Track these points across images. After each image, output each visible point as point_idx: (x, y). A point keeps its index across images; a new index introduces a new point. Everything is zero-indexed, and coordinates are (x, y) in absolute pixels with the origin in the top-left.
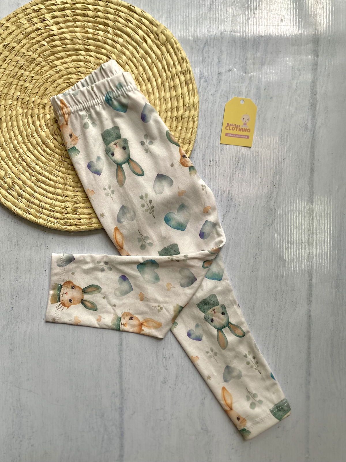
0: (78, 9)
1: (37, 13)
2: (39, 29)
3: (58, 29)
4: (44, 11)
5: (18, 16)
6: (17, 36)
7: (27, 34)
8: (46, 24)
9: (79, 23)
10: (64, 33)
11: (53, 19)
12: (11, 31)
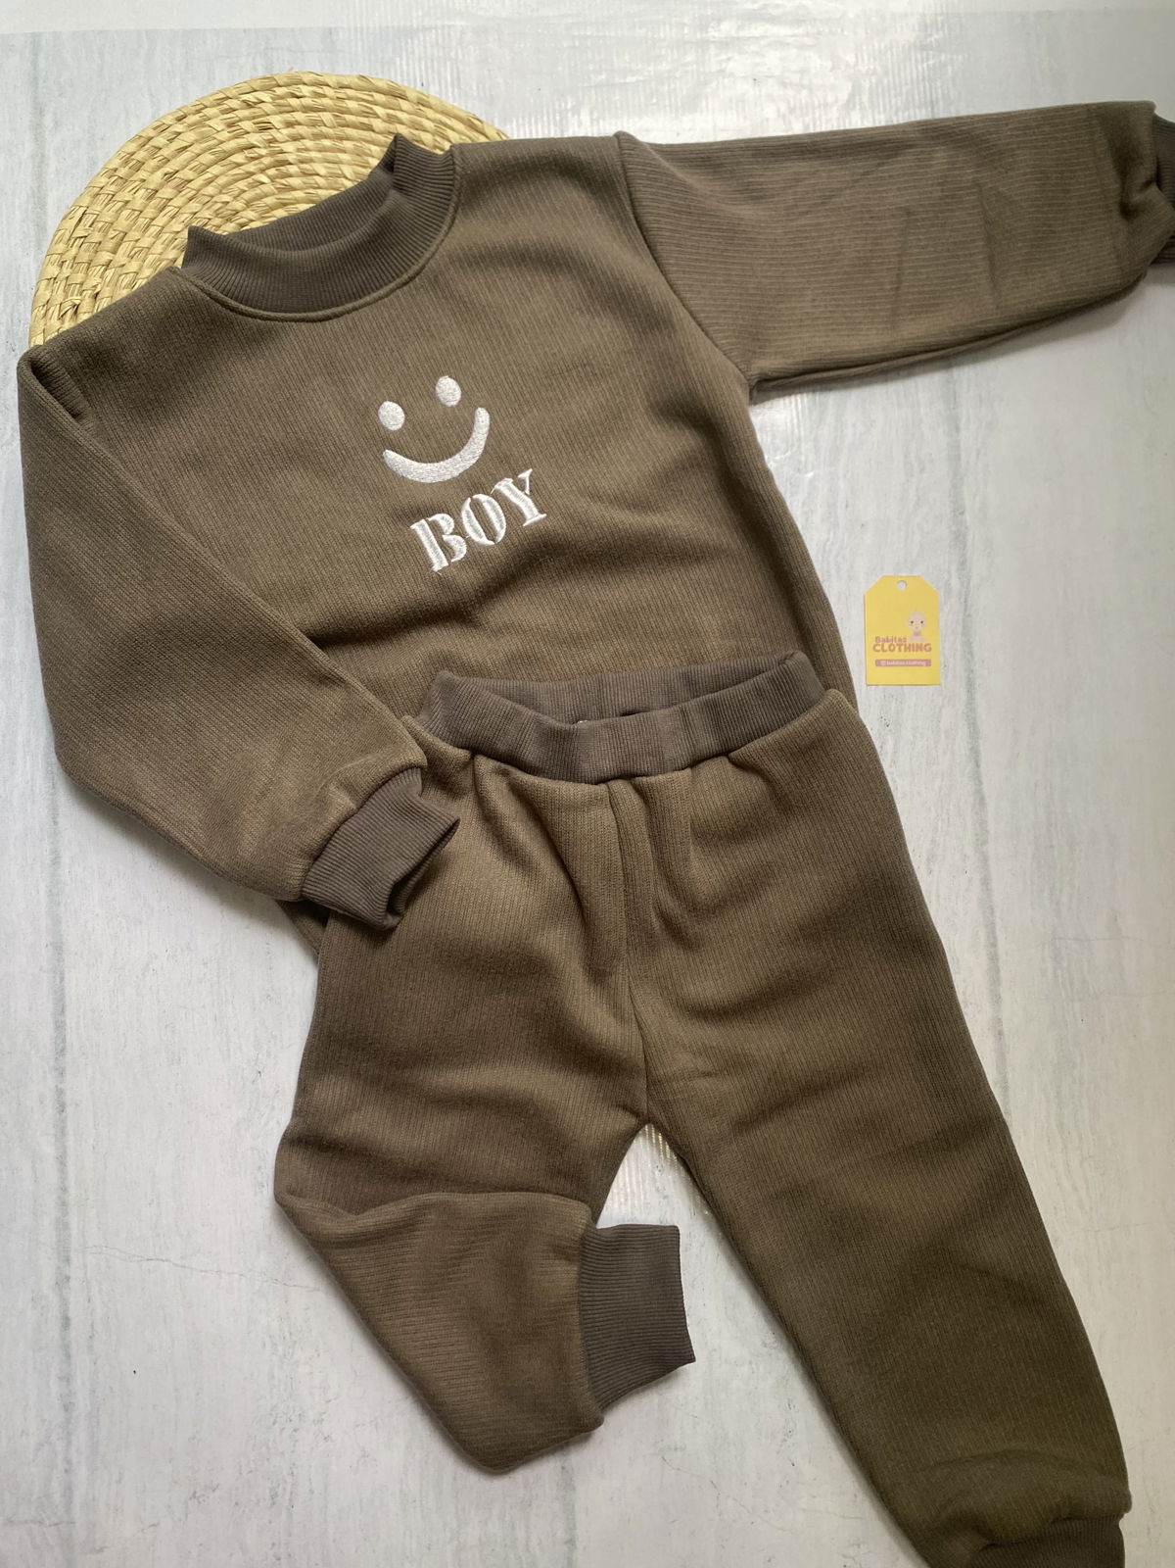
0: (349, 112)
1: (252, 110)
2: (254, 147)
3: (299, 150)
4: (268, 107)
5: (205, 111)
6: (198, 155)
7: (222, 155)
8: (270, 137)
9: (348, 145)
10: (311, 160)
11: (288, 127)
12: (185, 144)
